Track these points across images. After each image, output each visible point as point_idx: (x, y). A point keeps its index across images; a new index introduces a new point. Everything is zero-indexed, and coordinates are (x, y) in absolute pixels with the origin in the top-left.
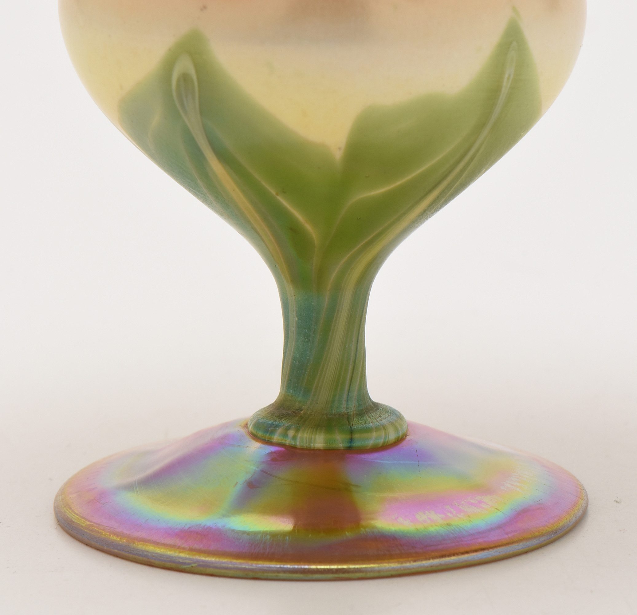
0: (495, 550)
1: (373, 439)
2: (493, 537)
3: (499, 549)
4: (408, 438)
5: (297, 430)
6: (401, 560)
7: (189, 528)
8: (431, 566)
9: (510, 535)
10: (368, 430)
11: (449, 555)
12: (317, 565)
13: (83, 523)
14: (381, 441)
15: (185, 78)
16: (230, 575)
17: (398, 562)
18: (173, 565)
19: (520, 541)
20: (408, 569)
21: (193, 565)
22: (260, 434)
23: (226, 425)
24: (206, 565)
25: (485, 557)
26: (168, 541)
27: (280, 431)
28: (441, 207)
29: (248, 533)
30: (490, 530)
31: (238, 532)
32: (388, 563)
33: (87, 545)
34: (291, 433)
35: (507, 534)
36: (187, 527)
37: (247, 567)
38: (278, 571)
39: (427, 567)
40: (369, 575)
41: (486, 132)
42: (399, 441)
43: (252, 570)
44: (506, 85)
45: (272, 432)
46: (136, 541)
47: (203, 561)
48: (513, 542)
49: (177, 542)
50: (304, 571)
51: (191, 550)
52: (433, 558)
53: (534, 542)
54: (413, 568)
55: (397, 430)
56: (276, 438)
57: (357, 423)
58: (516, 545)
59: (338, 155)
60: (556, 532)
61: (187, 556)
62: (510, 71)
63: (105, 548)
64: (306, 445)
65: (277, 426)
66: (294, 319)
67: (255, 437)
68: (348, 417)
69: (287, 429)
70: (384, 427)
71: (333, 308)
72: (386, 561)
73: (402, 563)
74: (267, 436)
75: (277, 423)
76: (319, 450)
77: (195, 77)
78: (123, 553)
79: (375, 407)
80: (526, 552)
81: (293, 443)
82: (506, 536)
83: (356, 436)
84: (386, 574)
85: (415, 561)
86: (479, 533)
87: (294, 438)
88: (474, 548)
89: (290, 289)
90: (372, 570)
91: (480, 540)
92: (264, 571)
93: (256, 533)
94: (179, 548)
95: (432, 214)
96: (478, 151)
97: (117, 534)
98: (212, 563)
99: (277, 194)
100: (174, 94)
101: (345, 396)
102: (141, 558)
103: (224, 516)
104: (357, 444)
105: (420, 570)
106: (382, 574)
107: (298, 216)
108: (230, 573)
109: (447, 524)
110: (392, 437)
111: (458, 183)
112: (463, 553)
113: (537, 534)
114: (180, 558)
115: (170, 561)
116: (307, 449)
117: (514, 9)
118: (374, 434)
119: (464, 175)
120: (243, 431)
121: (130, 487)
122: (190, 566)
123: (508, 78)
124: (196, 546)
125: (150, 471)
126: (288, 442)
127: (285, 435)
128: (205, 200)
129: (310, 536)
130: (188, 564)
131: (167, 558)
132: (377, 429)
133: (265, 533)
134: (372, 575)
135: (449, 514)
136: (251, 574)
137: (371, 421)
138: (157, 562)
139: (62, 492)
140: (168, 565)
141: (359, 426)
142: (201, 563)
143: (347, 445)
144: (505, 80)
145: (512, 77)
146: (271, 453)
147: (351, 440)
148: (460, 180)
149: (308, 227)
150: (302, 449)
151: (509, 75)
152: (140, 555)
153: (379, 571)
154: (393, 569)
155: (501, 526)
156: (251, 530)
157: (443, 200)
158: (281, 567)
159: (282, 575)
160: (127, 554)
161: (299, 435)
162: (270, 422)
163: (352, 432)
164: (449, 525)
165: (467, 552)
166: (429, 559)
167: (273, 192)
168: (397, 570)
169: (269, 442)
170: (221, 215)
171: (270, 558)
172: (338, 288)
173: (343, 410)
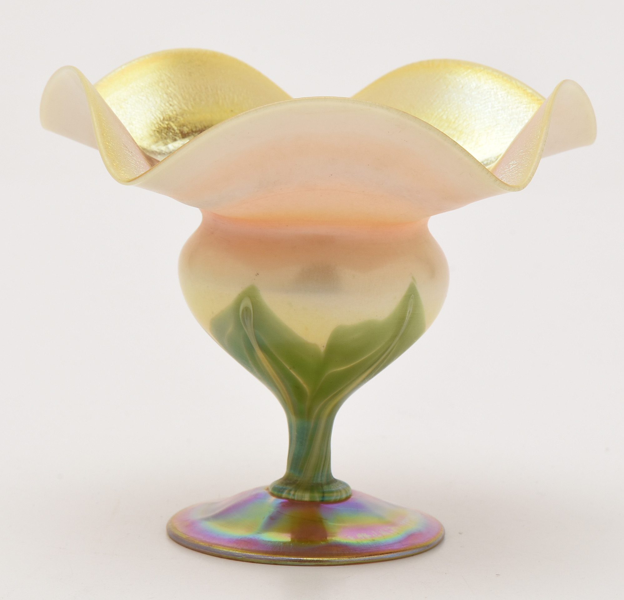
0: (397, 553)
1: (334, 497)
2: (396, 547)
3: (399, 553)
4: (352, 497)
5: (295, 491)
6: (350, 556)
7: (241, 539)
8: (365, 560)
9: (405, 546)
10: (332, 492)
11: (374, 555)
12: (307, 558)
13: (184, 537)
14: (338, 498)
15: (246, 309)
16: (262, 562)
17: (348, 558)
18: (233, 557)
19: (410, 549)
20: (353, 561)
21: (243, 557)
22: (276, 493)
23: (257, 489)
24: (250, 557)
25: (392, 557)
26: (230, 545)
27: (286, 491)
28: (373, 377)
29: (271, 542)
30: (395, 543)
31: (266, 541)
32: (343, 558)
33: (187, 547)
34: (292, 493)
35: (403, 545)
36: (239, 538)
37: (271, 558)
38: (287, 560)
39: (363, 560)
40: (333, 563)
41: (397, 339)
42: (348, 498)
43: (274, 560)
44: (408, 316)
45: (282, 492)
46: (213, 545)
47: (248, 555)
48: (406, 550)
49: (235, 545)
50: (300, 561)
51: (242, 549)
52: (366, 556)
53: (417, 551)
54: (355, 561)
55: (346, 493)
56: (284, 495)
57: (326, 488)
58: (408, 551)
59: (322, 349)
60: (428, 546)
61: (240, 553)
62: (410, 309)
63: (197, 548)
64: (300, 499)
65: (285, 489)
66: (295, 433)
67: (273, 494)
68: (322, 485)
69: (290, 490)
70: (340, 491)
71: (315, 428)
72: (342, 557)
73: (350, 558)
74: (280, 494)
75: (285, 487)
76: (306, 502)
77: (251, 309)
78: (207, 551)
79: (335, 481)
80: (412, 555)
81: (293, 498)
82: (403, 547)
83: (326, 495)
84: (342, 563)
85: (356, 557)
86: (389, 544)
87: (294, 495)
88: (386, 552)
89: (293, 418)
90: (334, 561)
91: (389, 548)
92: (279, 560)
93: (275, 542)
94: (236, 548)
95: (368, 380)
96: (392, 349)
97: (203, 542)
98: (253, 556)
99: (290, 369)
100: (241, 317)
101: (320, 474)
102: (216, 553)
103: (258, 533)
104: (326, 499)
105: (359, 561)
106: (340, 563)
107: (300, 380)
108: (262, 561)
109: (373, 540)
110: (344, 496)
111: (382, 365)
112: (381, 554)
113: (418, 546)
114: (236, 553)
115: (231, 555)
116: (300, 501)
117: (413, 278)
118: (335, 494)
119: (385, 361)
120: (266, 492)
121: (208, 519)
122: (241, 557)
123: (409, 313)
124: (245, 548)
125: (218, 511)
126: (291, 497)
127: (289, 493)
128: (251, 371)
129: (303, 543)
130: (241, 556)
131: (230, 553)
132: (337, 491)
133: (280, 542)
134: (335, 563)
135: (373, 535)
136: (273, 562)
137: (333, 488)
138: (224, 556)
139: (171, 522)
140: (230, 557)
141: (327, 490)
142: (247, 556)
143: (321, 499)
144: (408, 313)
145: (411, 312)
146: (282, 503)
147: (323, 497)
148: (383, 364)
149: (305, 386)
150: (298, 501)
151: (410, 311)
152: (215, 552)
153: (338, 562)
154: (345, 561)
155: (400, 542)
156: (273, 540)
157: (374, 374)
158: (288, 559)
159: (289, 563)
160: (208, 551)
161: (296, 494)
162: (281, 487)
163: (323, 493)
164: (374, 540)
165: (383, 554)
166: (364, 557)
167: (288, 368)
168: (347, 562)
169: (280, 497)
170: (259, 379)
171: (283, 554)
172: (318, 418)
173: (319, 481)
